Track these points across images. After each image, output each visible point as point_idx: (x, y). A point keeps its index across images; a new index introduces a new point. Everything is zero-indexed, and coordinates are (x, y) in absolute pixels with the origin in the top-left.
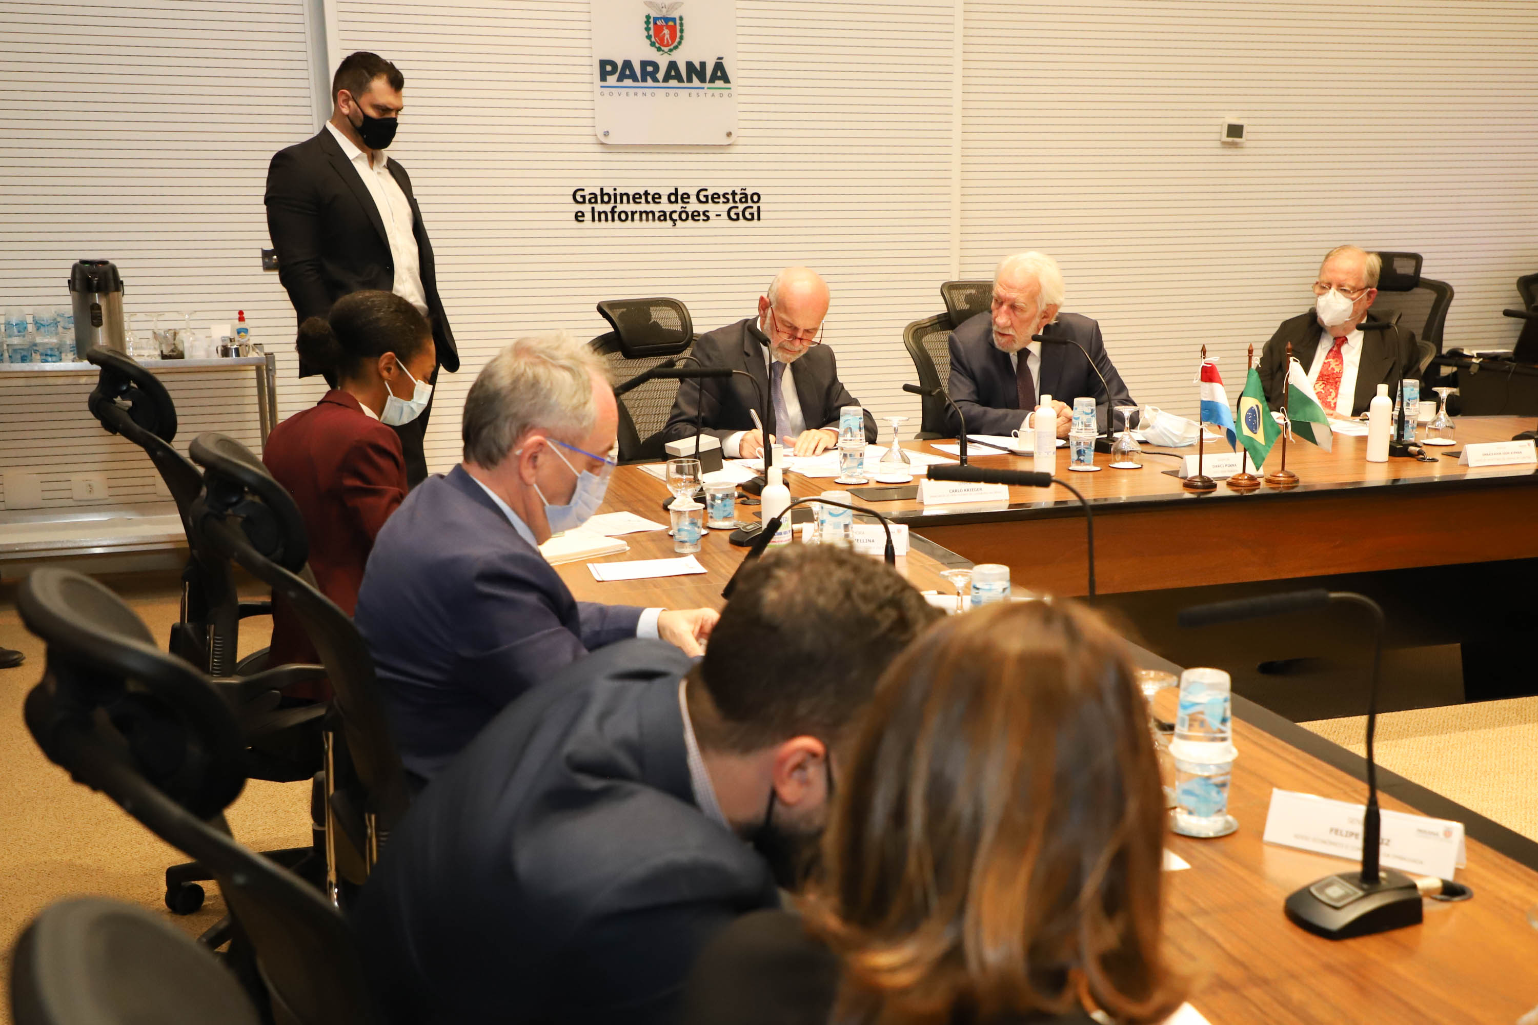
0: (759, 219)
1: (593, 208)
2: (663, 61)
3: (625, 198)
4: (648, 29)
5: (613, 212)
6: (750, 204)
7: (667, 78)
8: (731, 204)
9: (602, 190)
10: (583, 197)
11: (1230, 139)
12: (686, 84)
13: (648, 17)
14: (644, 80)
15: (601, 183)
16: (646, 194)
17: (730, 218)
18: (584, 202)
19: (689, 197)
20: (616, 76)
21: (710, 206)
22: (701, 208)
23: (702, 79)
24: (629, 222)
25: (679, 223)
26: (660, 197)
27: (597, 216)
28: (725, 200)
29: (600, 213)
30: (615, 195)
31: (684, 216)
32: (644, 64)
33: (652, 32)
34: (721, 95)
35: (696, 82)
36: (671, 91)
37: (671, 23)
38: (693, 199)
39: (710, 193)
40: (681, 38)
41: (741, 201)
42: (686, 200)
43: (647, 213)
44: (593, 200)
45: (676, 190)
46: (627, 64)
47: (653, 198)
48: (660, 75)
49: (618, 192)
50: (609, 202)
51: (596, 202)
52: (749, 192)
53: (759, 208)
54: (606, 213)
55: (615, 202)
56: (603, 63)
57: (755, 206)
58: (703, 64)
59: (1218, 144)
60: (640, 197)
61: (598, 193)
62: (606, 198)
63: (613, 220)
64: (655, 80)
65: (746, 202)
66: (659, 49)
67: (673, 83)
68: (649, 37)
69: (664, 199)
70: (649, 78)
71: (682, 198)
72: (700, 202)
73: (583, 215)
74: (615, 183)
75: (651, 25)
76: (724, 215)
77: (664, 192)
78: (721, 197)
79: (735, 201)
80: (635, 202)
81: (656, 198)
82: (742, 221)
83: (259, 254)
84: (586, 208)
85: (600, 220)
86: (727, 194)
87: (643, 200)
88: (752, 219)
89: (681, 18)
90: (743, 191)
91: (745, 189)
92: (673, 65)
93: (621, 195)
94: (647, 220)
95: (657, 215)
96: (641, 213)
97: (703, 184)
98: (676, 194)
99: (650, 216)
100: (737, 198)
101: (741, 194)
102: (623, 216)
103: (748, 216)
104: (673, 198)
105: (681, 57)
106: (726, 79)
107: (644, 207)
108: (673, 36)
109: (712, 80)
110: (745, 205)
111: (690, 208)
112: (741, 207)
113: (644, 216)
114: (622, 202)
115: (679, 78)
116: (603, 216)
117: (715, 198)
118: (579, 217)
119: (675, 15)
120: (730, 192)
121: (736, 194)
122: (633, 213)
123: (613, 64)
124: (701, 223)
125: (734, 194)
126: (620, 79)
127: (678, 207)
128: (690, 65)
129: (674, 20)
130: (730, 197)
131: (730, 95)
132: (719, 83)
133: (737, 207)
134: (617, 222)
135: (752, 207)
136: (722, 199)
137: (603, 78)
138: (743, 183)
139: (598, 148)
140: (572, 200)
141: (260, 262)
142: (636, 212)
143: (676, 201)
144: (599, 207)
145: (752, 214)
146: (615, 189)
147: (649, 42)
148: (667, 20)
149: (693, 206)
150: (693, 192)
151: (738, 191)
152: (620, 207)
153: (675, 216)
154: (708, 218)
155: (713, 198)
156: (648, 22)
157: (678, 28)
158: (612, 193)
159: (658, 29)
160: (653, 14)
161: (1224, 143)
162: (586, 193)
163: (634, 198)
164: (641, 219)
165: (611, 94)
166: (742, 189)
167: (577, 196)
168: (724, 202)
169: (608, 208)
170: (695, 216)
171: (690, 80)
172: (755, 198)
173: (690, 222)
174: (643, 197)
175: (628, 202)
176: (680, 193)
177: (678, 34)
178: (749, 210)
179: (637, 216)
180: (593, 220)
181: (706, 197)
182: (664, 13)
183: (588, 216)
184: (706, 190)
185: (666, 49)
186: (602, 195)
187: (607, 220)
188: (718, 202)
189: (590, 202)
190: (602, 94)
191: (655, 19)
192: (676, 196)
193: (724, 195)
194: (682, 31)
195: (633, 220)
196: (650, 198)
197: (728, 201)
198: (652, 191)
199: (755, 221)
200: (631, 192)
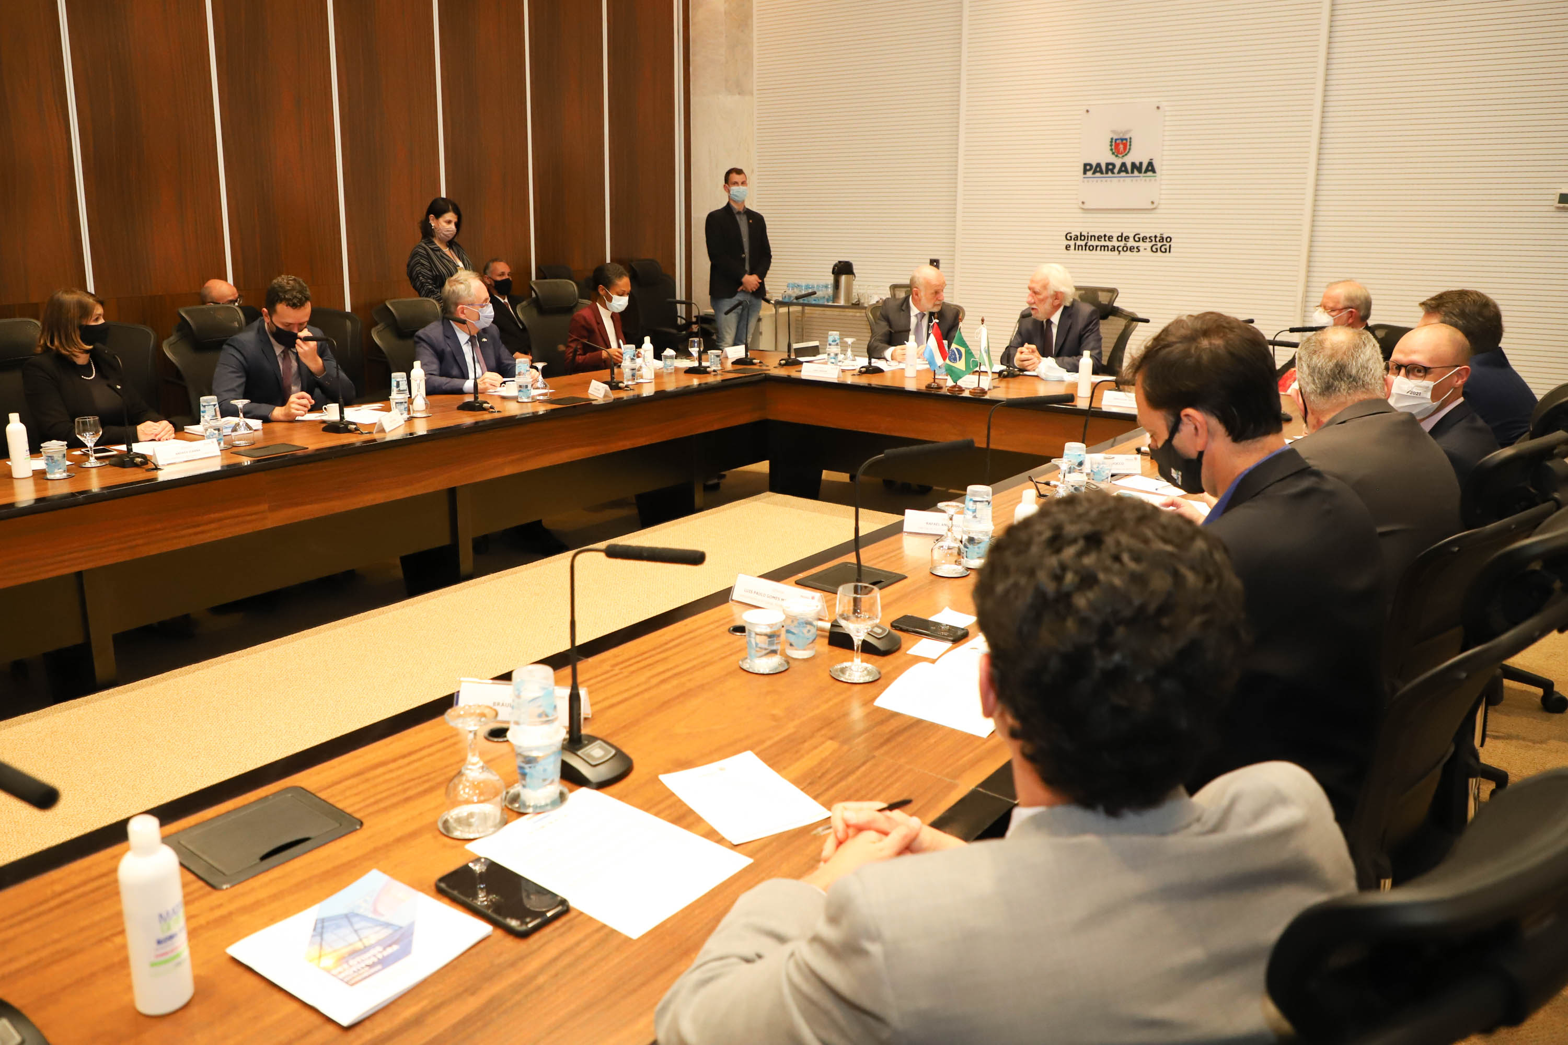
0: (1169, 252)
1: (1075, 243)
2: (1118, 162)
3: (1093, 238)
4: (1111, 145)
5: (1086, 245)
6: (1165, 243)
7: (1119, 172)
8: (1153, 243)
9: (1081, 233)
10: (1071, 237)
11: (1562, 205)
12: (1130, 175)
13: (1112, 139)
14: (1107, 173)
15: (1081, 230)
16: (1105, 236)
17: (1152, 251)
18: (1071, 240)
19: (1129, 238)
20: (1092, 172)
21: (1141, 244)
22: (1136, 244)
23: (1140, 171)
24: (1094, 251)
25: (1122, 253)
26: (1112, 238)
27: (1077, 247)
28: (1150, 240)
29: (1079, 246)
30: (1088, 236)
31: (1125, 249)
32: (1108, 165)
33: (1113, 147)
34: (1150, 180)
35: (1136, 173)
36: (1122, 179)
37: (1124, 141)
38: (1131, 239)
39: (1141, 236)
40: (1130, 149)
41: (1160, 241)
42: (1127, 240)
43: (1104, 247)
44: (1076, 239)
45: (1122, 234)
46: (1098, 165)
47: (1109, 238)
48: (1116, 170)
49: (1090, 235)
50: (1084, 240)
52: (1165, 236)
53: (1170, 246)
54: (1082, 246)
55: (1088, 240)
56: (1085, 165)
57: (1168, 244)
58: (1141, 164)
59: (1553, 209)
61: (1079, 235)
62: (1083, 238)
63: (1086, 250)
64: (1113, 173)
65: (1163, 241)
66: (1117, 156)
67: (1123, 174)
68: (1111, 150)
69: (1115, 239)
70: (1110, 172)
71: (1125, 239)
72: (1135, 241)
73: (1070, 247)
74: (1088, 230)
75: (1113, 144)
76: (1149, 249)
77: (1116, 235)
78: (1148, 238)
79: (1156, 241)
80: (1098, 240)
81: (1110, 238)
82: (1159, 253)
84: (1072, 243)
85: (1078, 250)
86: (1152, 237)
87: (1103, 239)
88: (1166, 252)
89: (1130, 138)
90: (1161, 236)
91: (1163, 234)
92: (1124, 165)
94: (1105, 250)
95: (1110, 248)
96: (1101, 246)
97: (1138, 231)
98: (1122, 236)
99: (1106, 248)
100: (1157, 239)
102: (1091, 248)
103: (1164, 250)
104: (1120, 239)
105: (1128, 160)
106: (1153, 171)
107: (1103, 243)
108: (1125, 148)
109: (1146, 172)
110: (1162, 244)
111: (1129, 245)
112: (1160, 244)
114: (1091, 240)
115: (1126, 171)
116: (1080, 248)
117: (1144, 239)
118: (1067, 247)
119: (1127, 137)
120: (1153, 235)
122: (1097, 246)
123: (1091, 165)
124: (1135, 253)
125: (1156, 237)
126: (1094, 173)
127: (1122, 244)
128: (1133, 165)
129: (1126, 139)
130: (1153, 239)
131: (1155, 180)
132: (1150, 174)
133: (1157, 245)
134: (1088, 251)
135: (1166, 245)
136: (1148, 240)
137: (1085, 173)
138: (1162, 231)
139: (1080, 211)
140: (1064, 238)
143: (1122, 240)
144: (1079, 243)
145: (1166, 249)
146: (1088, 233)
147: (1111, 152)
148: (1122, 140)
149: (1131, 243)
150: (1131, 236)
151: (1158, 235)
152: (1090, 243)
153: (1120, 249)
154: (1139, 251)
155: (1142, 239)
156: (1111, 142)
157: (1128, 144)
158: (1086, 235)
159: (1117, 145)
160: (1115, 137)
161: (1558, 208)
162: (1073, 235)
163: (1098, 238)
164: (1101, 250)
165: (1088, 181)
166: (1161, 234)
167: (1068, 237)
168: (1149, 242)
169: (1083, 243)
170: (1131, 249)
171: (1132, 172)
172: (1169, 240)
173: (1128, 252)
175: (1095, 240)
176: (1124, 236)
177: (1128, 147)
178: (1164, 247)
179: (1099, 248)
180: (1075, 249)
181: (1139, 238)
182: (1121, 136)
183: (1072, 247)
184: (1139, 234)
185: (1120, 156)
186: (1081, 236)
187: (1082, 250)
188: (1146, 242)
189: (1074, 240)
190: (1083, 182)
191: (1116, 140)
192: (1121, 238)
193: (1150, 238)
194: (1130, 145)
195: (1096, 250)
196: (1107, 238)
197: (1152, 241)
198: (1108, 235)
199: (1167, 253)
200: (1097, 235)
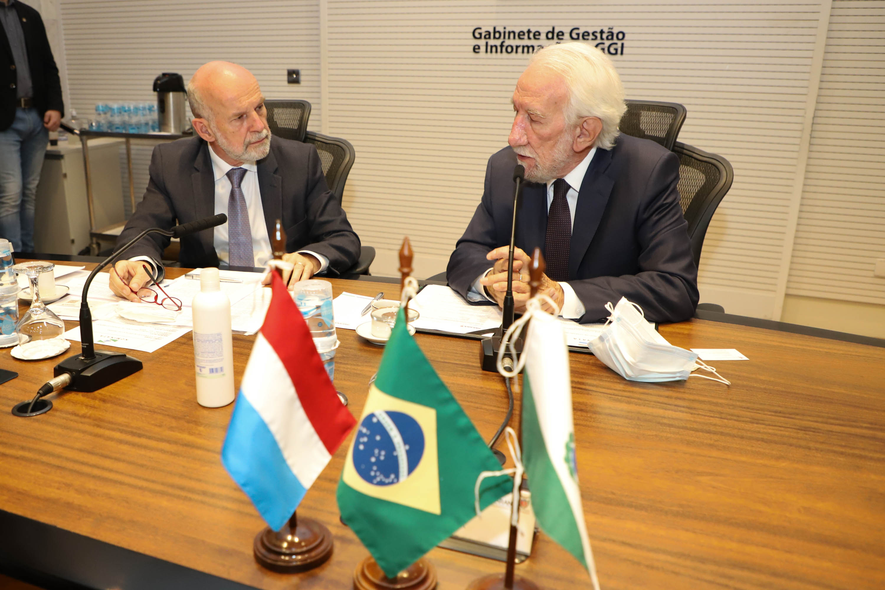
0: (622, 53)
1: (487, 43)
3: (512, 35)
5: (502, 46)
6: (615, 40)
8: (599, 41)
9: (495, 28)
10: (480, 34)
15: (494, 23)
16: (529, 32)
18: (480, 38)
19: (563, 34)
24: (514, 54)
26: (540, 34)
27: (490, 49)
28: (594, 37)
29: (492, 47)
30: (505, 33)
38: (567, 36)
39: (581, 31)
41: (607, 39)
42: (560, 37)
43: (528, 47)
44: (487, 37)
45: (553, 29)
47: (534, 35)
49: (507, 30)
50: (499, 38)
51: (489, 38)
52: (615, 31)
53: (623, 44)
54: (496, 46)
55: (504, 38)
57: (619, 43)
60: (524, 34)
61: (492, 31)
62: (497, 35)
63: (501, 52)
65: (612, 39)
69: (543, 36)
71: (558, 35)
72: (572, 38)
73: (479, 48)
74: (505, 23)
77: (543, 31)
78: (591, 35)
79: (602, 38)
80: (520, 38)
81: (537, 35)
83: (286, 73)
84: (482, 43)
85: (491, 52)
86: (596, 32)
87: (526, 37)
88: (616, 53)
90: (610, 30)
91: (612, 29)
93: (509, 33)
94: (528, 52)
96: (523, 47)
97: (576, 24)
98: (553, 32)
99: (531, 49)
100: (604, 36)
101: (608, 32)
102: (509, 49)
103: (612, 50)
104: (550, 35)
107: (526, 42)
110: (610, 42)
112: (607, 43)
113: (526, 49)
114: (509, 38)
116: (494, 49)
117: (585, 35)
118: (476, 49)
120: (599, 30)
121: (604, 32)
122: (517, 47)
125: (602, 32)
130: (598, 35)
133: (603, 44)
134: (505, 54)
135: (616, 44)
136: (591, 37)
138: (610, 23)
140: (471, 35)
141: (286, 78)
142: (519, 46)
143: (553, 38)
144: (492, 42)
145: (616, 50)
146: (505, 28)
150: (567, 31)
151: (606, 30)
152: (507, 43)
155: (583, 35)
158: (502, 30)
162: (483, 31)
163: (519, 35)
164: (523, 52)
166: (609, 28)
167: (476, 34)
168: (593, 39)
169: (498, 43)
172: (620, 36)
174: (526, 35)
175: (514, 38)
176: (556, 31)
178: (614, 46)
179: (520, 50)
180: (487, 51)
181: (578, 34)
183: (483, 49)
184: (578, 29)
186: (495, 32)
187: (496, 52)
188: (588, 39)
189: (485, 38)
192: (552, 34)
193: (594, 33)
195: (517, 52)
196: (531, 35)
197: (596, 38)
198: (533, 30)
199: (618, 56)
200: (517, 31)
